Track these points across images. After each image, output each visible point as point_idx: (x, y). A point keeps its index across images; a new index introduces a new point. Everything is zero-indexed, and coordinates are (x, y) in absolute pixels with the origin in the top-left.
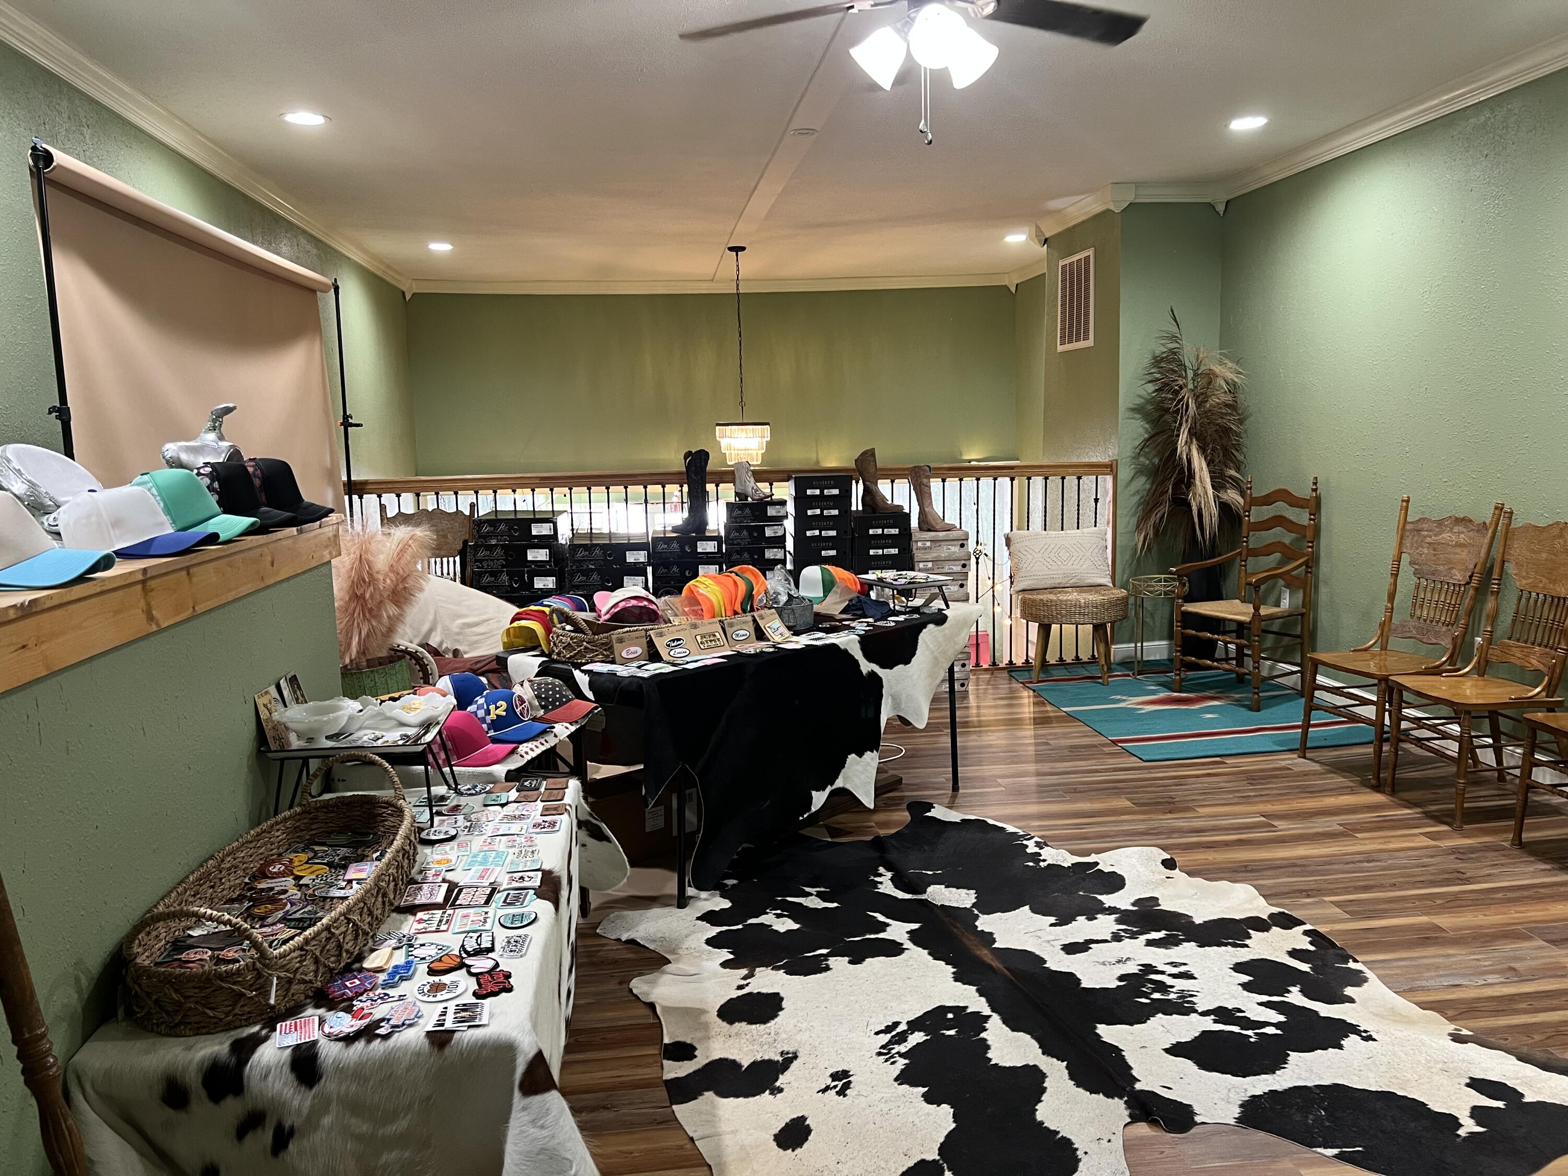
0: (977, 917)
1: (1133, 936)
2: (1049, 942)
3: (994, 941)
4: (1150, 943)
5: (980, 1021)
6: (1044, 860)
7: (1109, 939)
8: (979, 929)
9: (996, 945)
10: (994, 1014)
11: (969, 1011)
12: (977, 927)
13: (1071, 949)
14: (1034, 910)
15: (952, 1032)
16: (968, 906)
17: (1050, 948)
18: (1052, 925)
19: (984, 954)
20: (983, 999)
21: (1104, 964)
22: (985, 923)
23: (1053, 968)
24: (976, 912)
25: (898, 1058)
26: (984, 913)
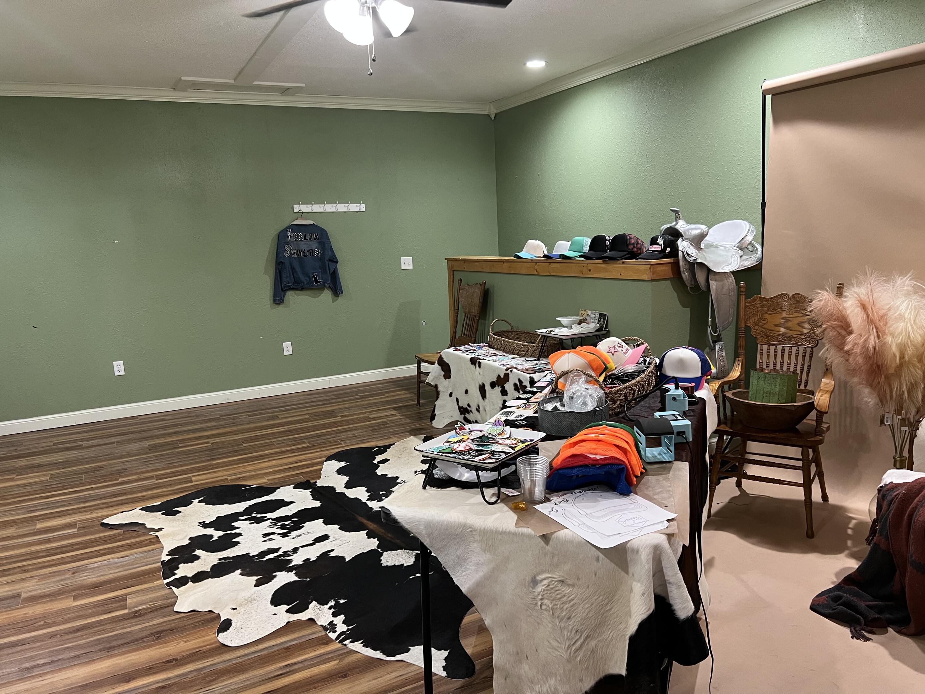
0: (378, 547)
1: (285, 554)
2: (336, 540)
3: (367, 534)
4: (277, 550)
5: (371, 499)
6: (330, 608)
7: (301, 549)
8: (376, 539)
9: (366, 532)
10: (365, 502)
11: (376, 501)
12: (378, 540)
13: (325, 538)
14: (343, 558)
15: (381, 493)
16: (385, 553)
17: (336, 536)
18: (332, 550)
19: (372, 526)
20: (370, 506)
21: (308, 533)
22: (373, 544)
23: (336, 526)
24: (379, 550)
25: (401, 482)
26: (375, 549)
